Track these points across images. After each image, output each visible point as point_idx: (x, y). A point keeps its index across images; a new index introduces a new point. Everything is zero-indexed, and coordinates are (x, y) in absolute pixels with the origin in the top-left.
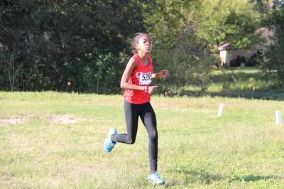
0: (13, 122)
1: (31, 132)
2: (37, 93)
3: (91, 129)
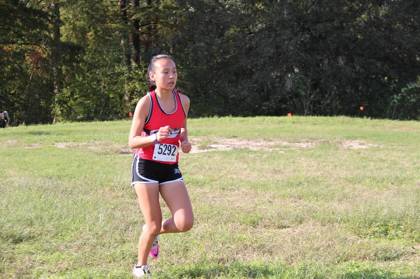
0: (304, 145)
1: (320, 156)
2: (329, 118)
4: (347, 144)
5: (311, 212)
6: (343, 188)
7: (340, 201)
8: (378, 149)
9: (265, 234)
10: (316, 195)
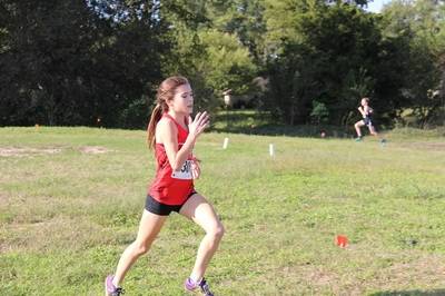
0: (51, 151)
1: (66, 160)
2: (71, 128)
3: (117, 158)
4: (88, 150)
5: (61, 208)
6: (87, 187)
7: (85, 197)
8: (114, 154)
9: (19, 229)
10: (63, 193)
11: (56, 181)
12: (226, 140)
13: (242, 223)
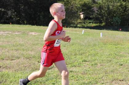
8: (40, 35)
11: (19, 44)
12: (83, 31)
13: (93, 63)
